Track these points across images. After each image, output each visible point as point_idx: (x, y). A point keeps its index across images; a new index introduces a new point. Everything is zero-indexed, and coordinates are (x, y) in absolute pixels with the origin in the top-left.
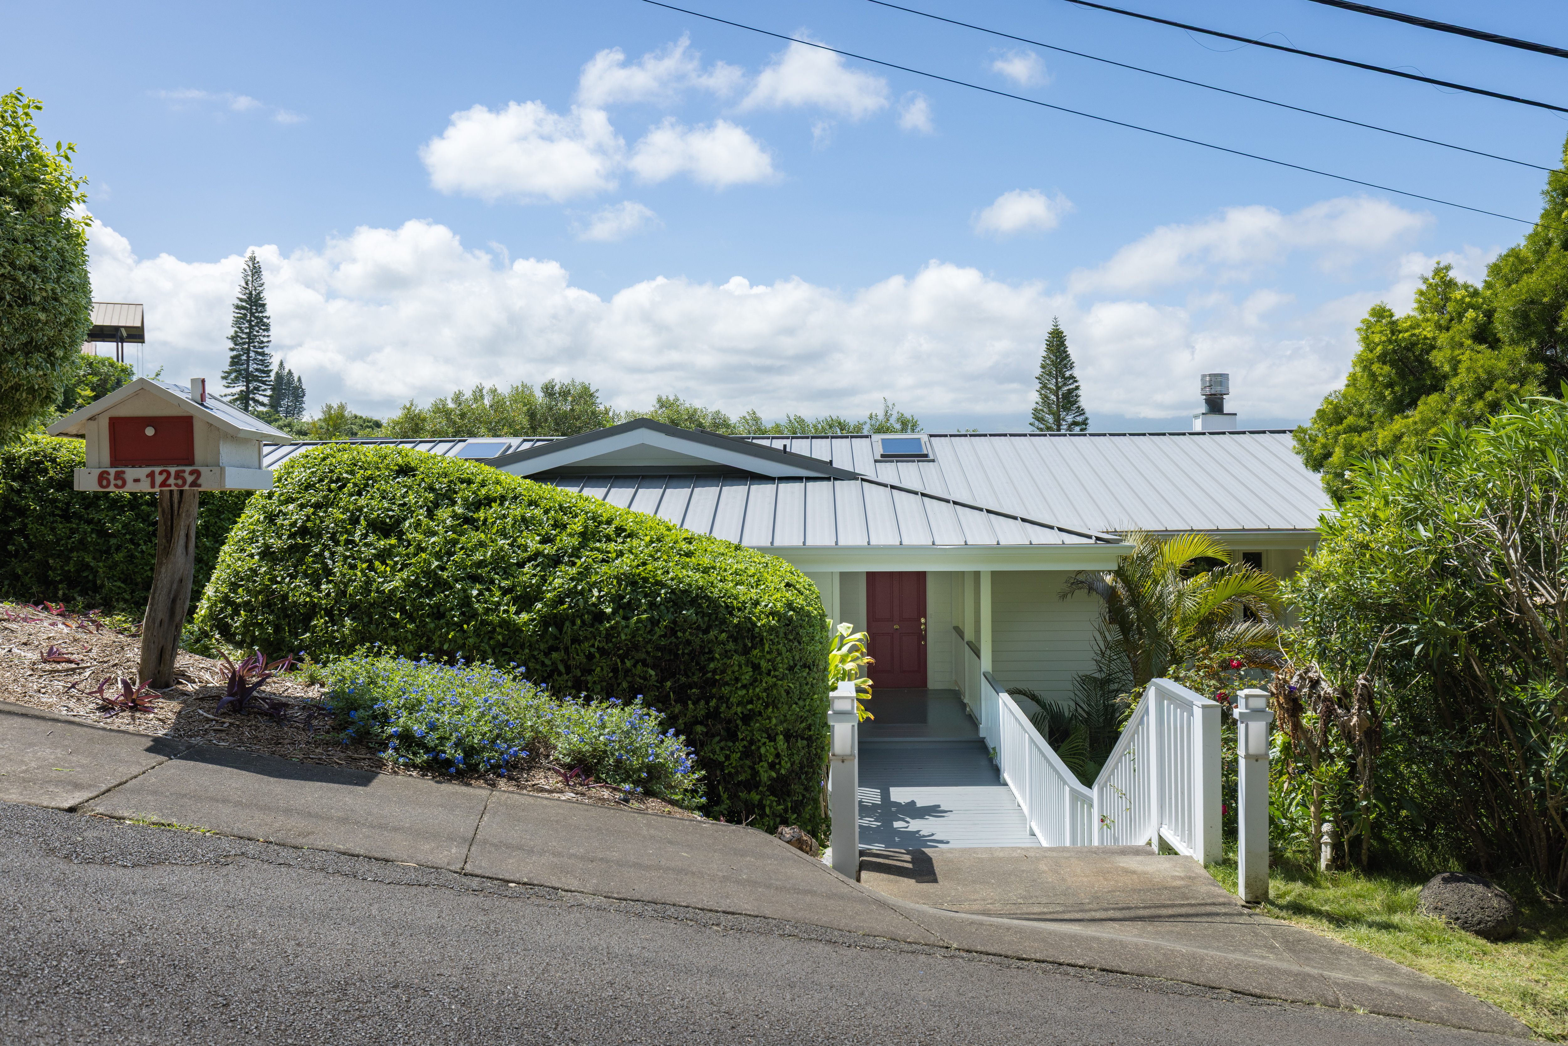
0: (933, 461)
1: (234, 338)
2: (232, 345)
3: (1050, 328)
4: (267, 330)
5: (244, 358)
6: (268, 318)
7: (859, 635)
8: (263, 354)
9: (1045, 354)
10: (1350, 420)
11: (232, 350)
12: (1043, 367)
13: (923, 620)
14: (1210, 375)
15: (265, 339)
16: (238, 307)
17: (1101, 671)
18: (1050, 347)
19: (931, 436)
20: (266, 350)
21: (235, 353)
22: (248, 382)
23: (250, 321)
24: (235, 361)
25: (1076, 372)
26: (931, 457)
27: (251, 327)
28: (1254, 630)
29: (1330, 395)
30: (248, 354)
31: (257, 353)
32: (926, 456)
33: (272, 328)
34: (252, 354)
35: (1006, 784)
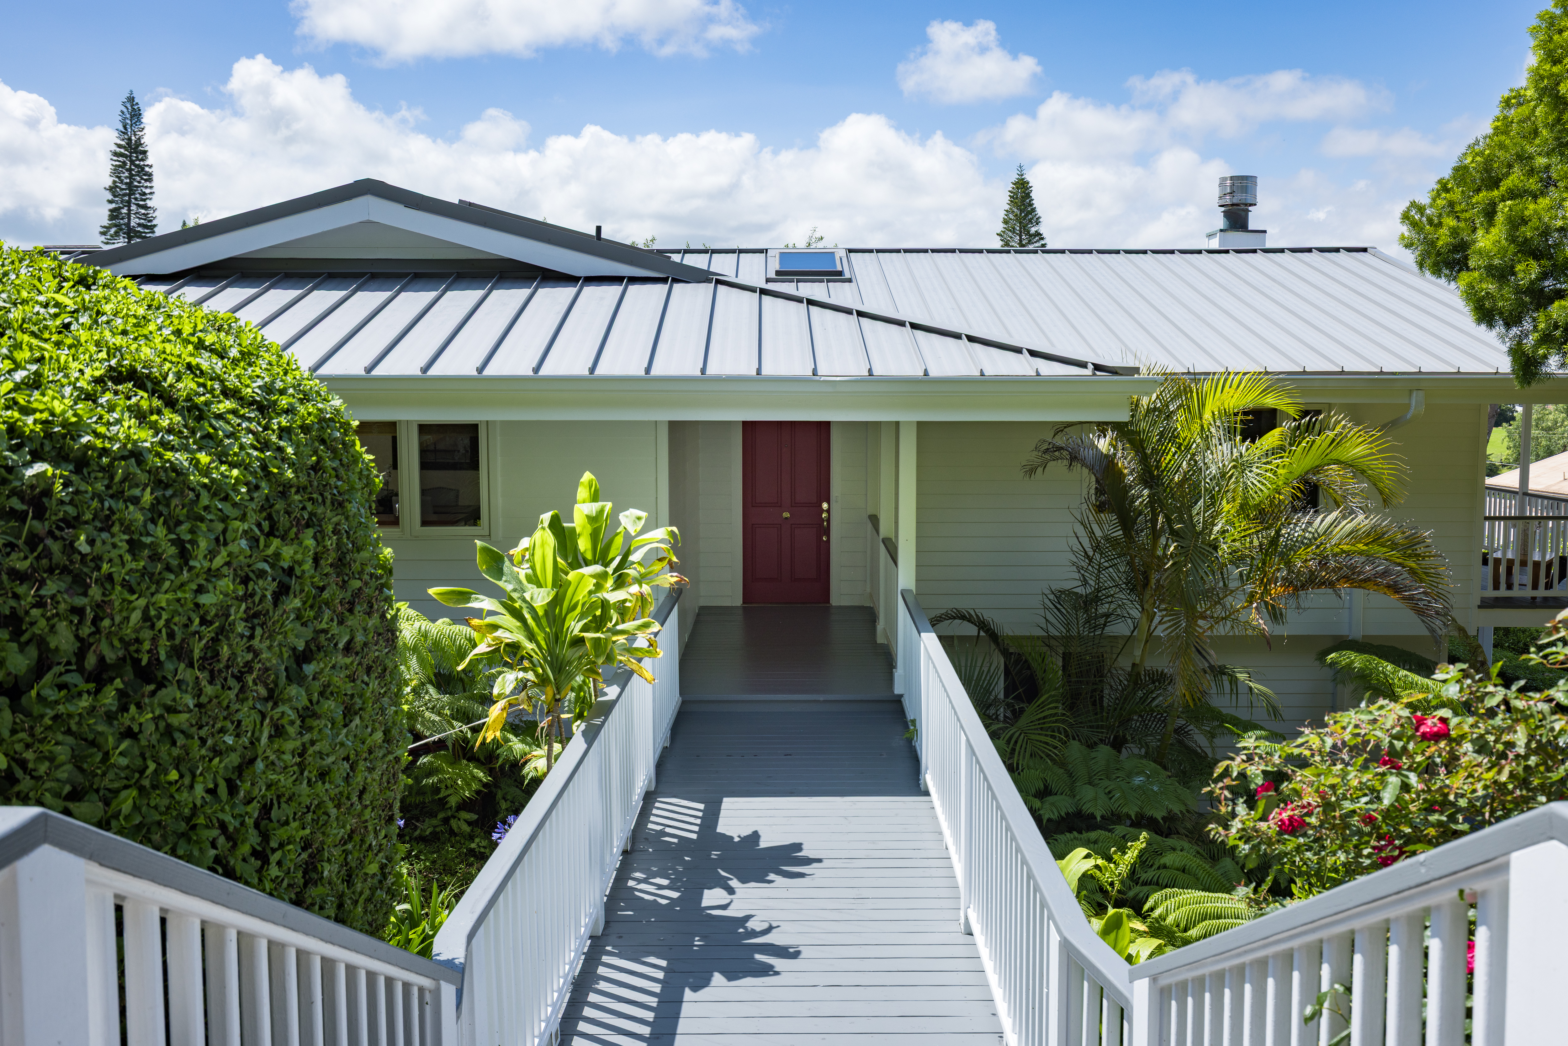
0: (850, 281)
1: (112, 189)
2: (110, 197)
3: (1014, 177)
4: (150, 180)
5: (125, 211)
6: (151, 167)
7: (661, 533)
8: (145, 207)
9: (1007, 207)
10: (1515, 179)
11: (110, 202)
12: (1005, 222)
13: (825, 506)
14: (1232, 178)
15: (148, 191)
16: (115, 154)
17: (1085, 583)
18: (1013, 198)
19: (851, 251)
20: (149, 203)
21: (113, 206)
22: (130, 238)
23: (130, 170)
24: (114, 214)
25: (1042, 229)
26: (847, 275)
27: (131, 177)
28: (1347, 526)
29: (1477, 142)
30: (129, 206)
31: (138, 205)
32: (840, 273)
33: (155, 178)
34: (133, 207)
35: (927, 793)
